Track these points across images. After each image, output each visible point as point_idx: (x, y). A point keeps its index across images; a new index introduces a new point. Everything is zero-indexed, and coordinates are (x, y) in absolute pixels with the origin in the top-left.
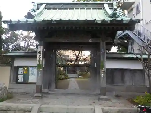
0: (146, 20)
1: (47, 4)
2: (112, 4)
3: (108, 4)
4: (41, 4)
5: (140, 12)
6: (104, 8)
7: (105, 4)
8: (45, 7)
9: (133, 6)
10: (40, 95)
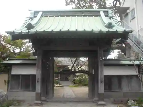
0: (140, 26)
1: (44, 12)
2: (107, 12)
3: (104, 12)
4: (38, 12)
5: (135, 17)
6: (100, 16)
7: (100, 12)
8: (42, 14)
9: (128, 11)
10: (39, 102)
